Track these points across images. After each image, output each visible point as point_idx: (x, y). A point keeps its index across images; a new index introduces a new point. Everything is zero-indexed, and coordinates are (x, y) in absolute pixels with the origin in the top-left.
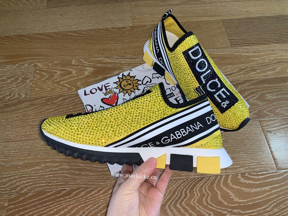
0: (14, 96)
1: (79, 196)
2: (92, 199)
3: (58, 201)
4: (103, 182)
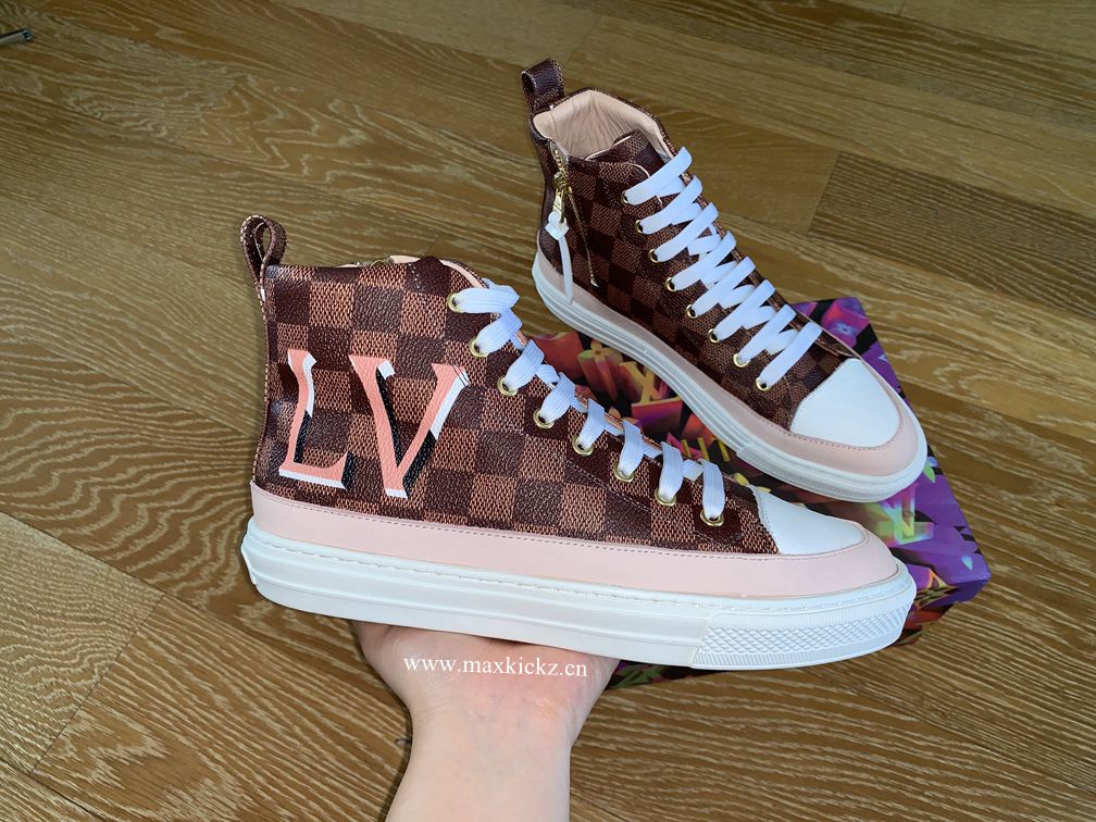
0: (144, 125)
1: (105, 397)
2: (127, 418)
3: (56, 385)
4: (180, 395)
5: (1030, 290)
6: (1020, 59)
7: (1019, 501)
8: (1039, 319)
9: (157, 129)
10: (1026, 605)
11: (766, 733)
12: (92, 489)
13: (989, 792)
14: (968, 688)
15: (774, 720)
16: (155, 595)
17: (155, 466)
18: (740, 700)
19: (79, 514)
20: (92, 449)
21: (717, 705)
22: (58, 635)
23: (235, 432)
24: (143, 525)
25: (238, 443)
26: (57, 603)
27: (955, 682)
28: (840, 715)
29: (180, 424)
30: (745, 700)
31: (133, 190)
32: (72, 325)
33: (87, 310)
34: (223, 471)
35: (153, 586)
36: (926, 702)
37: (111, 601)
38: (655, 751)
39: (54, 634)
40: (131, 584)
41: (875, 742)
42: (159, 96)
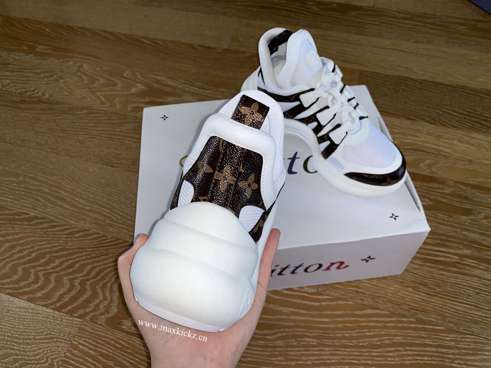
5: (453, 123)
6: (429, 21)
7: (467, 219)
8: (461, 136)
9: (44, 94)
10: (481, 267)
11: (378, 345)
12: (39, 273)
13: (482, 357)
14: (464, 309)
15: (381, 338)
16: (78, 321)
17: (69, 258)
18: (364, 331)
19: (35, 287)
20: (36, 254)
21: (354, 335)
22: (33, 349)
23: (104, 236)
24: (67, 288)
25: (107, 241)
26: (30, 333)
27: (457, 308)
28: (410, 331)
29: (77, 235)
30: (366, 330)
31: (36, 124)
32: (16, 194)
33: (23, 186)
34: (103, 255)
35: (77, 317)
36: (446, 319)
37: (57, 328)
38: (329, 362)
39: (31, 348)
40: (66, 318)
41: (427, 341)
42: (43, 78)
